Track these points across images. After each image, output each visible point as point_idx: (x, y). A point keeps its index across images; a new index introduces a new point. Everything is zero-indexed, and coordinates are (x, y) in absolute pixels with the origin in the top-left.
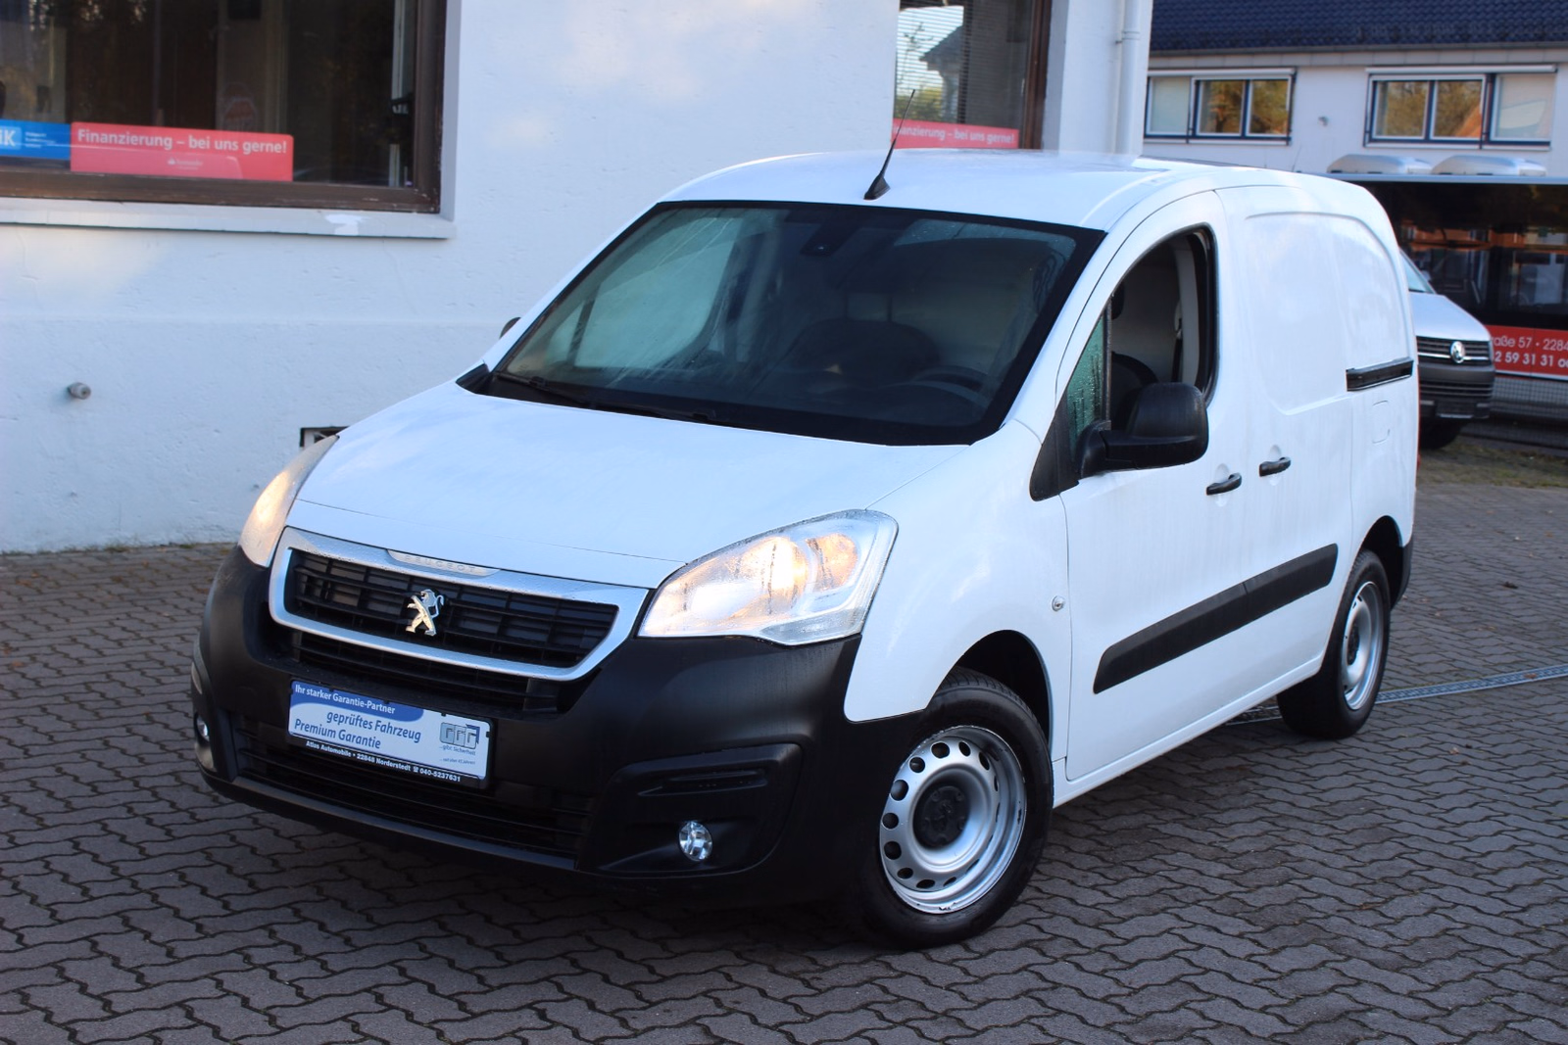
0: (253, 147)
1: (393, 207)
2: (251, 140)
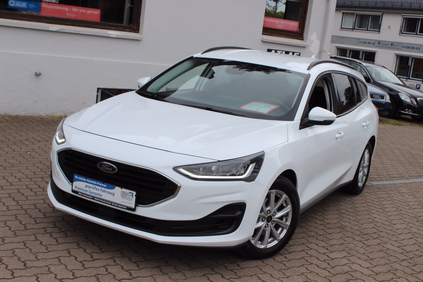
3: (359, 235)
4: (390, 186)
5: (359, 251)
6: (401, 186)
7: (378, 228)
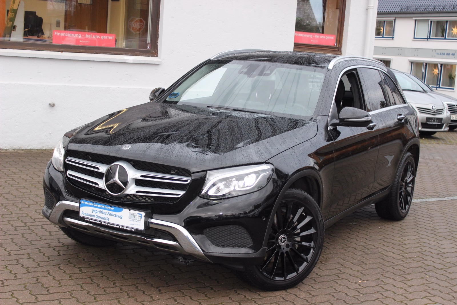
0: (104, 37)
1: (144, 55)
2: (104, 36)
3: (361, 246)
4: (420, 203)
5: (355, 258)
6: (433, 203)
7: (385, 240)
